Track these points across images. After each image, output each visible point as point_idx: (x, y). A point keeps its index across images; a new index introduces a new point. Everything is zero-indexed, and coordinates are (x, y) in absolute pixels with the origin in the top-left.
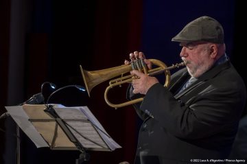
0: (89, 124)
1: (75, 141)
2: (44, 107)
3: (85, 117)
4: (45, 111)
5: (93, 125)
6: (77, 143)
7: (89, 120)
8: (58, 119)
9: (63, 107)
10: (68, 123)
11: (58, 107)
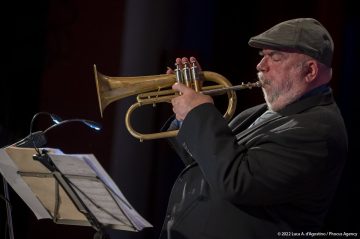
1: (85, 211)
2: (33, 152)
3: (92, 172)
4: (35, 158)
7: (98, 178)
11: (55, 153)
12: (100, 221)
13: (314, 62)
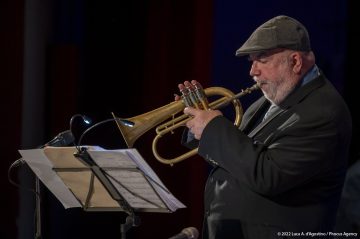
0: (139, 174)
1: (119, 198)
2: (74, 150)
3: (132, 164)
4: (76, 156)
5: (145, 175)
6: (122, 201)
7: (138, 169)
8: (94, 167)
9: (103, 150)
10: (109, 173)
11: (95, 150)
12: (133, 206)
13: (297, 53)
